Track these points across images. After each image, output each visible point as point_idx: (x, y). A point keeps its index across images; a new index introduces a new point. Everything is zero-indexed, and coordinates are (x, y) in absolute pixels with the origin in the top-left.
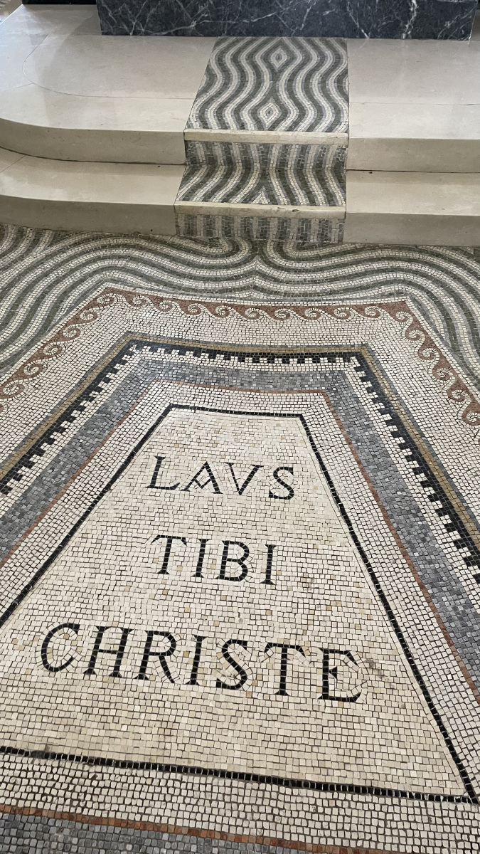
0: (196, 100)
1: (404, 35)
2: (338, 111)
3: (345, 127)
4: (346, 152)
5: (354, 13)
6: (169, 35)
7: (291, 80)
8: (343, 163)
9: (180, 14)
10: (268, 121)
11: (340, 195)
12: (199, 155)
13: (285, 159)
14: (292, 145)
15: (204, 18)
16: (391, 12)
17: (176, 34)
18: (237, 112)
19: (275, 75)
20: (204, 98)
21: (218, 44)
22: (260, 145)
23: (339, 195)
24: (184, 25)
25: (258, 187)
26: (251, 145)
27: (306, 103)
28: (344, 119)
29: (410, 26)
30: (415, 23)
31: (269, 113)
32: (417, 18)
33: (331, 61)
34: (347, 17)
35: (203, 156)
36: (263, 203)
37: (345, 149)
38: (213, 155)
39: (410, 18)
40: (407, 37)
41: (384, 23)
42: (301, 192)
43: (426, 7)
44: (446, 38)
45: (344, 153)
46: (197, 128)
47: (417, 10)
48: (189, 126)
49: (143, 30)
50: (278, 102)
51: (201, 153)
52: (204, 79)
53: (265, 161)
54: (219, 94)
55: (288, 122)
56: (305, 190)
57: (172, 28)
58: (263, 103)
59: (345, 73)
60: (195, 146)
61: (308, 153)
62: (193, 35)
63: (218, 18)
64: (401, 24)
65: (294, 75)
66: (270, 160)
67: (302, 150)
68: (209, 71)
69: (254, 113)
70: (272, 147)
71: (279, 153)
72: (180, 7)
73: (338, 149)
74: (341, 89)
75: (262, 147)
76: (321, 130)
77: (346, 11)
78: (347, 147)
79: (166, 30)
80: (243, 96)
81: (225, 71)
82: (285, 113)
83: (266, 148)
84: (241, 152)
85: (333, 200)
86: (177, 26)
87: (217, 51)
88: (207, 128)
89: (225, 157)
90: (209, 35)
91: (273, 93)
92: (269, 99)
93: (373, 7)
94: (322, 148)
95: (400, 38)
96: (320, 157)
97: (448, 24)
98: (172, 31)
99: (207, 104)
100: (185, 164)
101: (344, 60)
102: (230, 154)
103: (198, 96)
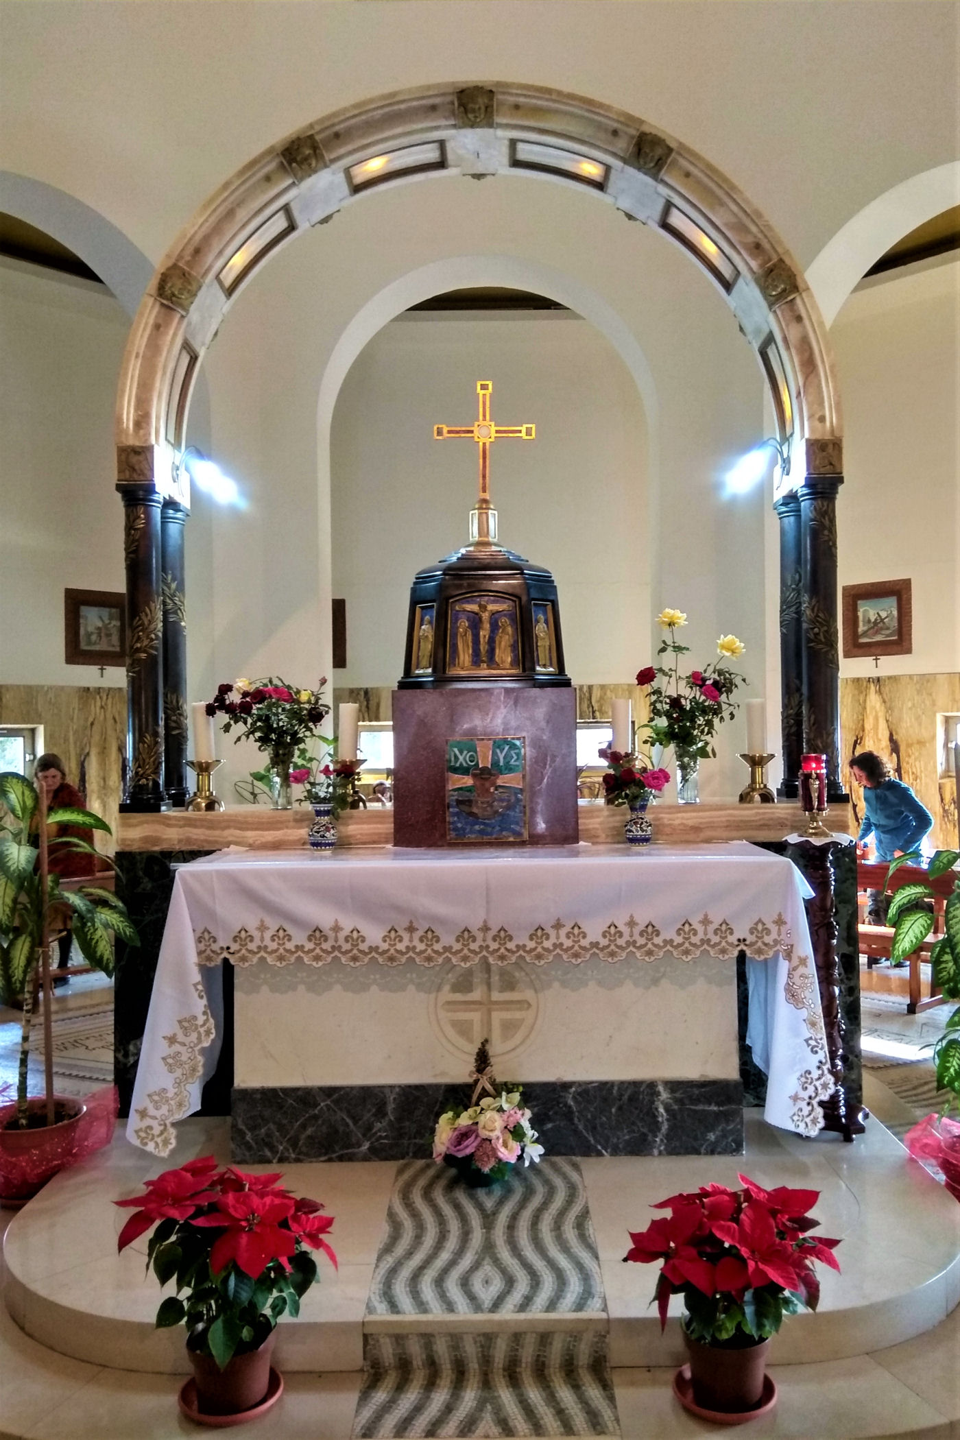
0: (377, 1266)
1: (656, 1152)
2: (586, 1277)
3: (600, 1301)
4: (607, 1340)
5: (586, 1127)
6: (330, 1160)
7: (511, 1227)
8: (605, 1357)
9: (348, 1135)
10: (487, 1295)
11: (609, 1412)
12: (385, 1356)
13: (516, 1356)
14: (525, 1333)
15: (381, 1137)
16: (634, 1123)
17: (341, 1159)
18: (439, 1282)
19: (488, 1220)
20: (389, 1261)
21: (400, 1172)
22: (479, 1335)
23: (607, 1414)
24: (352, 1146)
25: (480, 1407)
26: (465, 1336)
27: (539, 1264)
28: (598, 1288)
29: (662, 1140)
30: (668, 1137)
31: (487, 1282)
32: (671, 1129)
33: (563, 1194)
34: (576, 1131)
35: (391, 1356)
36: (491, 1434)
37: (605, 1336)
38: (405, 1354)
39: (659, 1130)
40: (660, 1153)
41: (627, 1137)
42: (548, 1412)
43: (679, 1117)
44: (712, 1152)
45: (604, 1342)
46: (382, 1313)
47: (667, 1120)
48: (370, 1309)
49: (293, 1156)
50: (497, 1262)
51: (387, 1352)
52: (385, 1229)
53: (486, 1361)
54: (409, 1254)
55: (516, 1297)
56: (553, 1407)
57: (334, 1152)
58: (476, 1266)
59: (585, 1214)
60: (378, 1341)
61: (551, 1344)
62: (365, 1159)
63: (401, 1136)
64: (650, 1138)
65: (514, 1217)
66: (494, 1357)
67: (541, 1341)
68: (391, 1215)
69: (465, 1283)
70: (497, 1337)
71: (507, 1345)
72: (347, 1125)
73: (594, 1336)
74: (583, 1237)
75: (482, 1338)
76: (567, 1309)
77: (573, 1124)
78: (608, 1332)
79: (325, 1154)
80: (445, 1256)
81: (415, 1215)
82: (510, 1282)
83: (487, 1339)
84: (448, 1347)
85: (599, 1424)
86: (342, 1149)
87: (401, 1182)
88: (398, 1312)
89: (424, 1356)
90: (386, 1159)
91: (489, 1247)
92: (483, 1259)
93: (609, 1118)
94: (571, 1336)
95: (651, 1154)
96: (568, 1349)
97: (712, 1137)
98: (334, 1156)
99: (393, 1272)
100: (362, 1370)
101: (581, 1191)
102: (432, 1351)
103: (379, 1259)
